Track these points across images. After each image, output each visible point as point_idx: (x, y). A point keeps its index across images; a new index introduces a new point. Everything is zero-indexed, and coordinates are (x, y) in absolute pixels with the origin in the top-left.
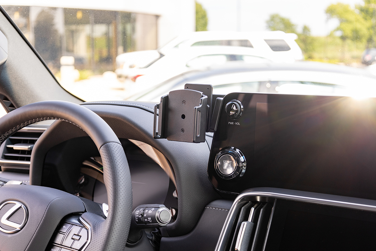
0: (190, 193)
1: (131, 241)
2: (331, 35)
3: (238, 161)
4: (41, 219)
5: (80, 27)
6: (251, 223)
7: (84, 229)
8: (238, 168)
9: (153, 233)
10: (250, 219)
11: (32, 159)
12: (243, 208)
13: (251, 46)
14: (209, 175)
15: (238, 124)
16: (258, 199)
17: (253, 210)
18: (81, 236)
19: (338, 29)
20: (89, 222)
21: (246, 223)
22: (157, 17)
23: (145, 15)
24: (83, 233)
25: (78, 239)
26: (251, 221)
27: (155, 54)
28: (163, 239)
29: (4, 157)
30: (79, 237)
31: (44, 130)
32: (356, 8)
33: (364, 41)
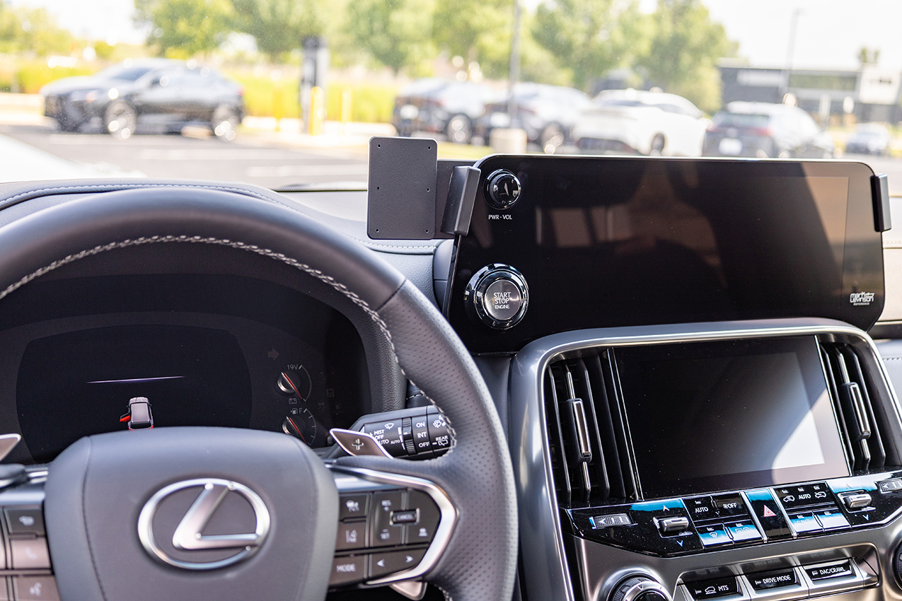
10: (573, 394)
15: (508, 217)
17: (570, 376)
21: (581, 402)
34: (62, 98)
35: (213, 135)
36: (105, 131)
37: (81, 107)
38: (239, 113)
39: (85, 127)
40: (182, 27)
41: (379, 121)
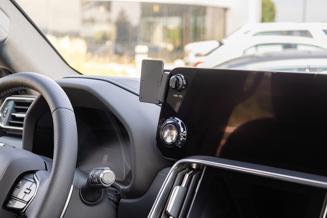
0: (143, 159)
1: (89, 200)
3: (179, 131)
4: (2, 174)
5: (157, 20)
6: (184, 188)
7: (34, 184)
8: (178, 137)
9: (116, 195)
10: (184, 184)
11: (24, 125)
12: (179, 174)
13: (311, 36)
14: (157, 142)
15: (181, 96)
16: (194, 166)
17: (187, 176)
18: (31, 190)
20: (38, 178)
21: (178, 187)
22: (225, 9)
23: (215, 8)
24: (33, 187)
25: (28, 193)
26: (185, 187)
27: (215, 44)
28: (122, 200)
29: (8, 124)
30: (30, 191)
31: (33, 101)
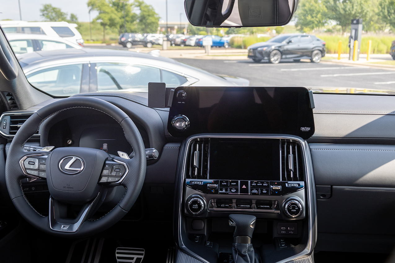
2: (93, 23)
10: (197, 150)
12: (192, 145)
15: (183, 103)
16: (198, 140)
17: (198, 145)
19: (99, 18)
25: (119, 171)
29: (9, 133)
32: (110, 3)
33: (118, 26)
34: (255, 50)
35: (312, 61)
36: (270, 62)
37: (261, 53)
38: (322, 52)
39: (263, 61)
40: (309, 18)
41: (387, 53)
